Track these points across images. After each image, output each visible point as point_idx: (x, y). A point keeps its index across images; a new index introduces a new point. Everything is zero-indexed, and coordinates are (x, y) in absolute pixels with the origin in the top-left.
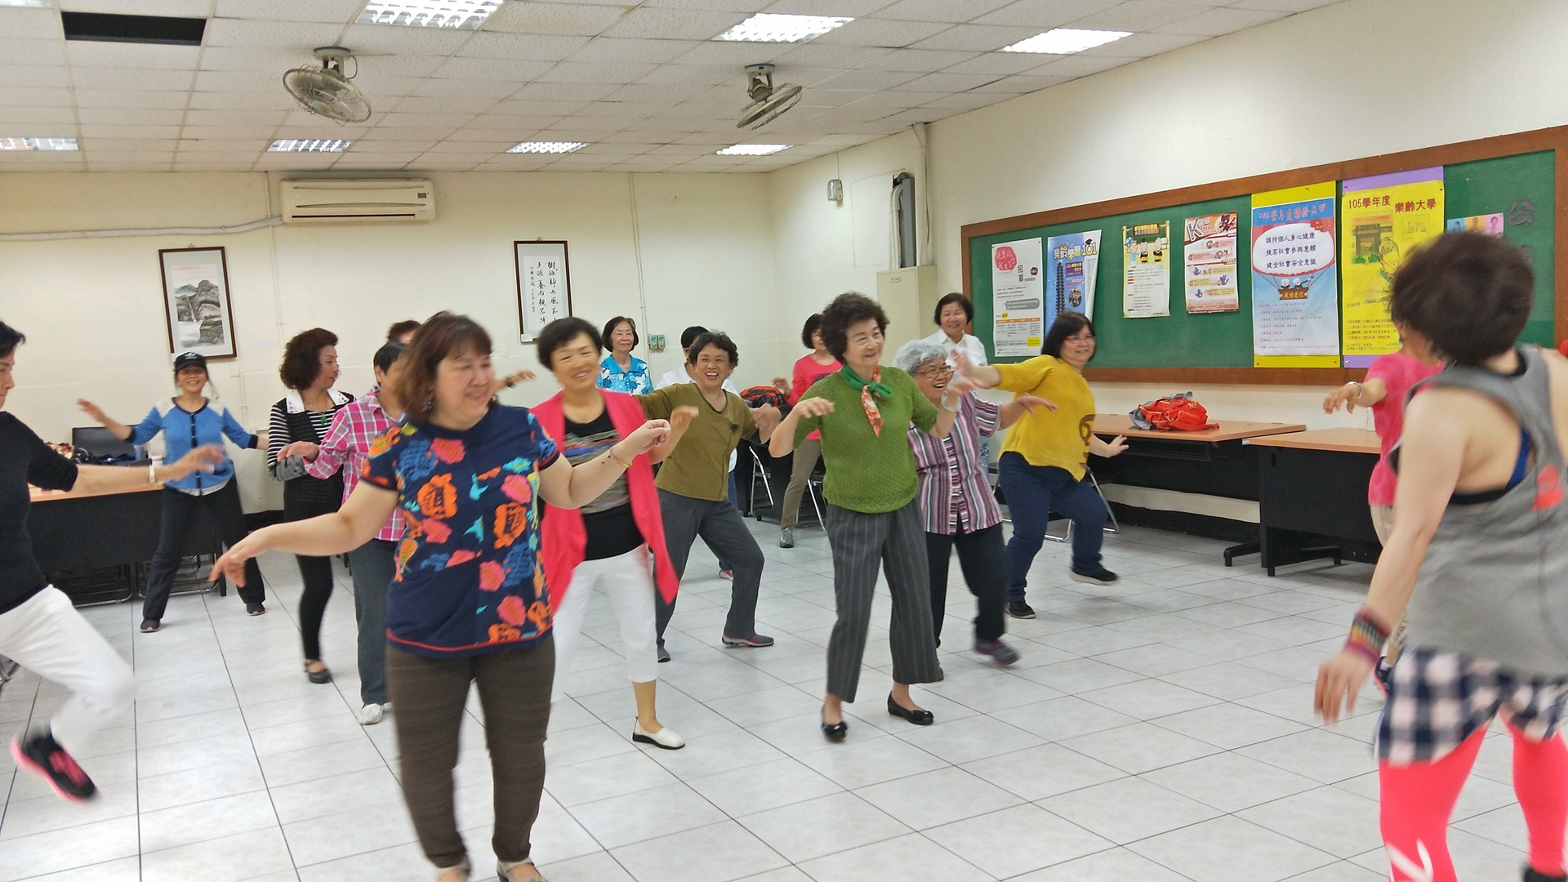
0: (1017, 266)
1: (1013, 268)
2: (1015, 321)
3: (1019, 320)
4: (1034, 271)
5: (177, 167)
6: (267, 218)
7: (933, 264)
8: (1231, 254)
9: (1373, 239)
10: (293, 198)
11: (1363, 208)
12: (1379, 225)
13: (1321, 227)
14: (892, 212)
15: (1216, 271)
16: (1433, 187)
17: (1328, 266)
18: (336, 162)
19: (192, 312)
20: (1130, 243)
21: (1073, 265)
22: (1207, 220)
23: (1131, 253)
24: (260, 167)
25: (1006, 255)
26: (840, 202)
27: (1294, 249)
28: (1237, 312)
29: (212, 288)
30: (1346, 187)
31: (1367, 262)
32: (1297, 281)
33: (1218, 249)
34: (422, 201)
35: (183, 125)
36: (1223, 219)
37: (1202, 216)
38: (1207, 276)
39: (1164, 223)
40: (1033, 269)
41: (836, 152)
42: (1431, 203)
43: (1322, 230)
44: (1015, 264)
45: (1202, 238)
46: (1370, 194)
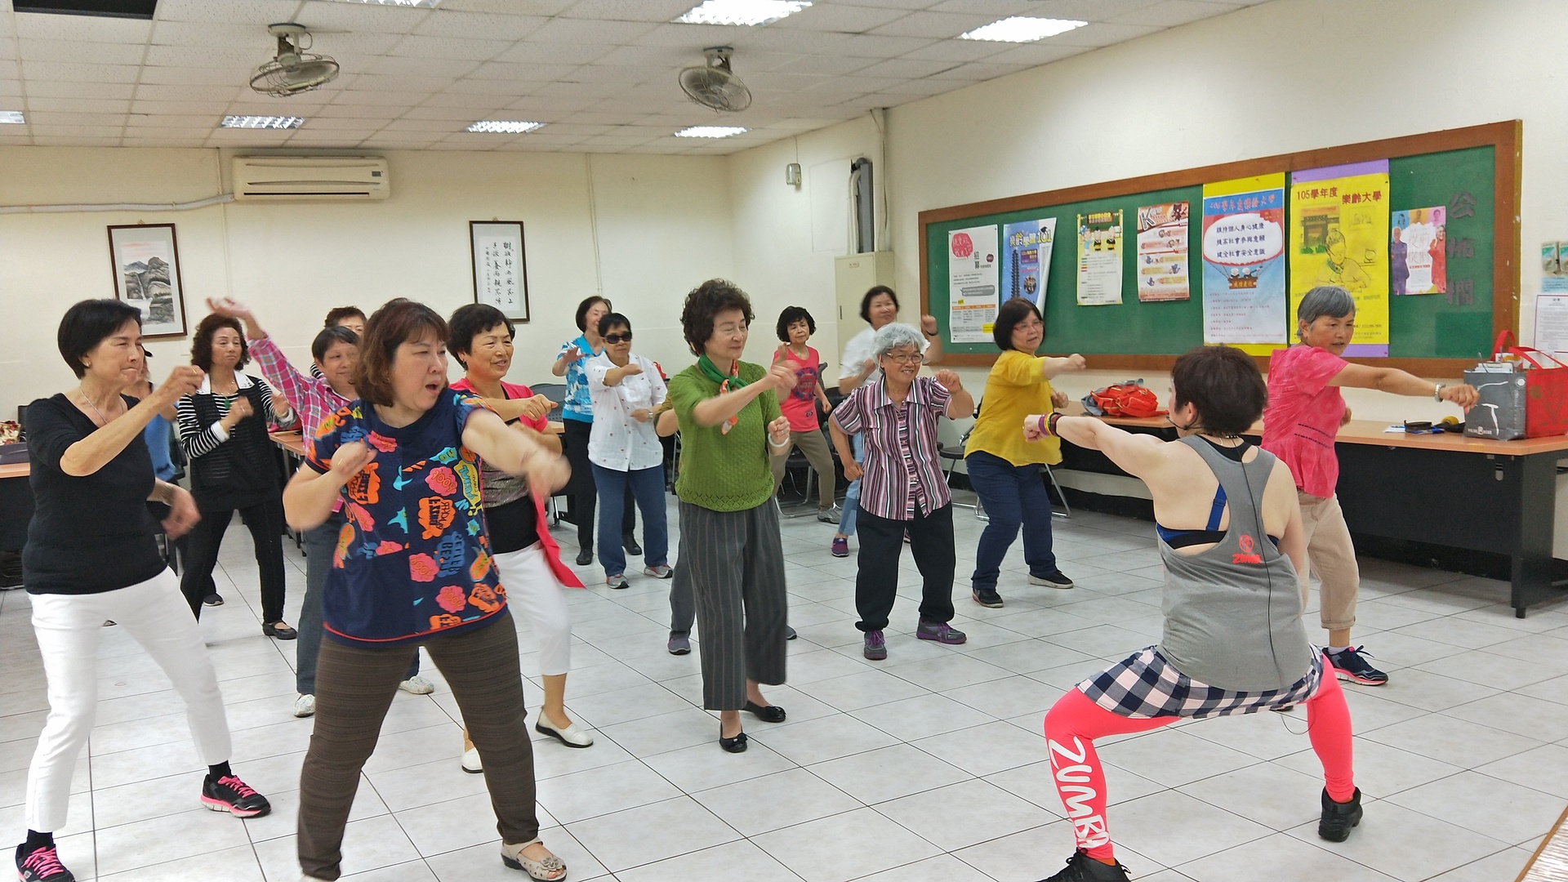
0: (972, 254)
1: (969, 254)
2: (971, 307)
3: (975, 307)
4: (990, 258)
5: (126, 142)
6: (218, 195)
7: (891, 249)
8: (1183, 243)
9: (1321, 229)
10: (245, 175)
11: (1311, 199)
12: (1326, 216)
13: (1271, 217)
14: (850, 197)
15: (1168, 259)
16: (1378, 180)
17: (1277, 256)
18: (290, 139)
19: (142, 290)
20: (1084, 231)
21: (1029, 253)
22: (1160, 209)
23: (1086, 240)
24: (211, 143)
25: (962, 242)
26: (798, 185)
27: (1244, 239)
28: (1188, 301)
29: (162, 265)
30: (1295, 178)
31: (1315, 252)
32: (1246, 270)
33: (1170, 238)
34: (376, 179)
35: (133, 100)
36: (1175, 209)
37: (1155, 205)
38: (1159, 265)
39: (1118, 212)
40: (989, 255)
41: (795, 137)
42: (1377, 195)
43: (1271, 221)
44: (971, 251)
45: (1154, 227)
46: (1318, 185)
